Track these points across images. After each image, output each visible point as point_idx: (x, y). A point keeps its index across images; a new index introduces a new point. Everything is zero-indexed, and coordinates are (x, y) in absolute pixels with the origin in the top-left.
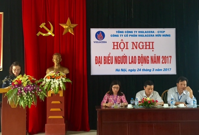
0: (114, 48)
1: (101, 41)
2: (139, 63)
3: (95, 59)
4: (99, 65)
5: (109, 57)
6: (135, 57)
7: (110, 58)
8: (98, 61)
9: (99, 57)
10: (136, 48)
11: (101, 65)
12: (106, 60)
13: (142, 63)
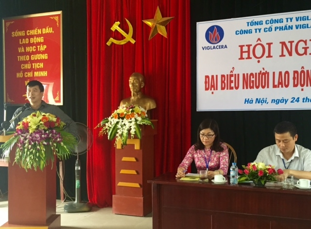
0: (242, 58)
1: (215, 45)
2: (295, 86)
3: (204, 81)
4: (213, 93)
5: (231, 76)
6: (287, 72)
7: (233, 79)
8: (211, 84)
9: (213, 76)
10: (290, 54)
11: (215, 92)
12: (226, 82)
13: (302, 86)
